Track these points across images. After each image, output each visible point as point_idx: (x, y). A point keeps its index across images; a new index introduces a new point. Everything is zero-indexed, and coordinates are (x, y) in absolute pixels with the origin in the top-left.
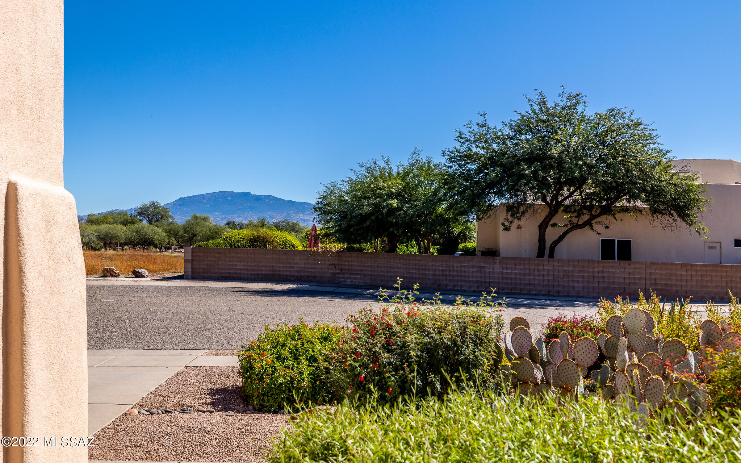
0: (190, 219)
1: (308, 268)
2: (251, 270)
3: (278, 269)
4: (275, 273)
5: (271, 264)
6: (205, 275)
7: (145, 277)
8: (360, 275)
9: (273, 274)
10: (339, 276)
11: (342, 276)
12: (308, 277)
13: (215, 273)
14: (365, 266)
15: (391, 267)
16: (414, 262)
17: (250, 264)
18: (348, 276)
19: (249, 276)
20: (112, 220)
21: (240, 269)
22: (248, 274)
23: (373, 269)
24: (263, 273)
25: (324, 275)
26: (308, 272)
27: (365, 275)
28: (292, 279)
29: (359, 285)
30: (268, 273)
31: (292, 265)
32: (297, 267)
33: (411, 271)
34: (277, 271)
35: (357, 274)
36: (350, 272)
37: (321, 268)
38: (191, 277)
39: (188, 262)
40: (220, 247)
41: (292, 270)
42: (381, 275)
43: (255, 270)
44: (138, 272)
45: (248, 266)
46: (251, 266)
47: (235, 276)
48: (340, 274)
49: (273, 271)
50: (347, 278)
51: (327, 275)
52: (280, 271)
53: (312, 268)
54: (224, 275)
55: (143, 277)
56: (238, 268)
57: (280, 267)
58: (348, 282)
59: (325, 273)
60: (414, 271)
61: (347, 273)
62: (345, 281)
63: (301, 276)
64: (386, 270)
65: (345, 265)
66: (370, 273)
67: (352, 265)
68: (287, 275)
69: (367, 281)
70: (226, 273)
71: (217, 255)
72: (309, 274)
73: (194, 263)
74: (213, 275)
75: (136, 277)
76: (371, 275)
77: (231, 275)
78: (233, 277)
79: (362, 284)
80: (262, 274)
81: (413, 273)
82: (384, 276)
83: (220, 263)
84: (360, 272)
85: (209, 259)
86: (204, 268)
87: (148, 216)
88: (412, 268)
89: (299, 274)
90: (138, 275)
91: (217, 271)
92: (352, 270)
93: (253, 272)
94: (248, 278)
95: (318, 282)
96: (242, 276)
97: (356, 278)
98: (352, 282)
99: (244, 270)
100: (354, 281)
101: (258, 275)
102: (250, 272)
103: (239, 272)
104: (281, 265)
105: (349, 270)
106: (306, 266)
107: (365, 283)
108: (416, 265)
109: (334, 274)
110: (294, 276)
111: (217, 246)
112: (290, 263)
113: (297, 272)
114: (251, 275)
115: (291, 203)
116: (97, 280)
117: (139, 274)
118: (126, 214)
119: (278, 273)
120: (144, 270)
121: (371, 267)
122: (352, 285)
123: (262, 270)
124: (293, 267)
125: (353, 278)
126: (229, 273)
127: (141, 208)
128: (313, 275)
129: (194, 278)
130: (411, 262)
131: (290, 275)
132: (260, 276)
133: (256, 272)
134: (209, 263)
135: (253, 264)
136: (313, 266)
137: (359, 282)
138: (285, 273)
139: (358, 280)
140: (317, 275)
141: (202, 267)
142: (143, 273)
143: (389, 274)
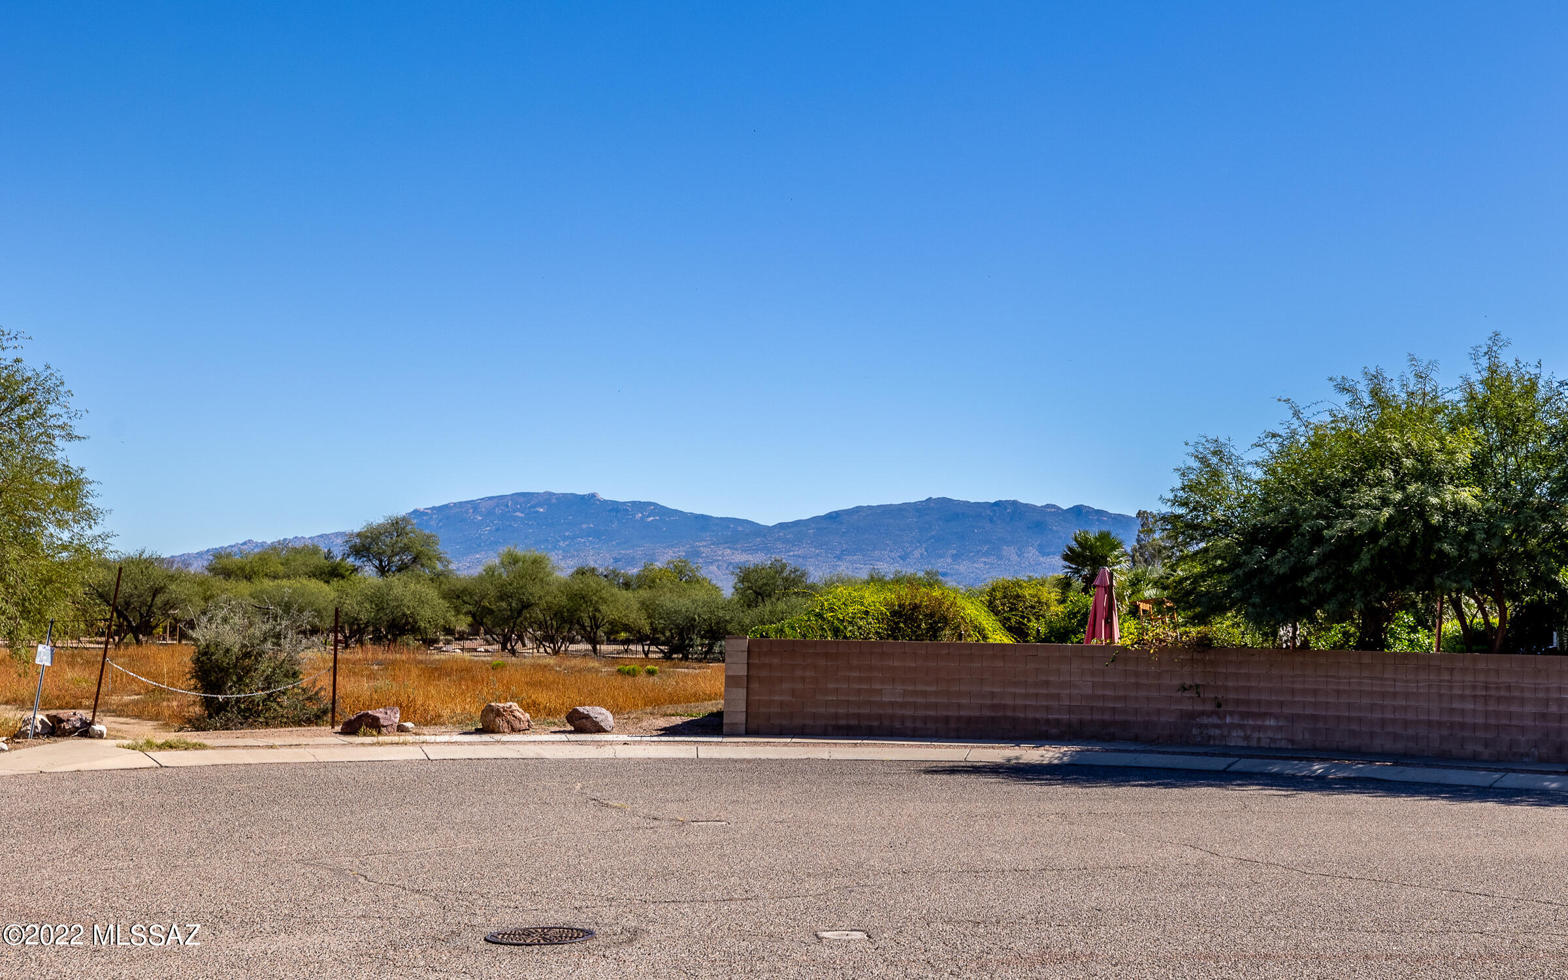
0: (497, 561)
1: (1104, 697)
2: (927, 706)
3: (1010, 702)
4: (1001, 714)
5: (987, 689)
6: (785, 722)
7: (605, 731)
8: (1277, 717)
9: (993, 719)
10: (1205, 720)
11: (1216, 721)
12: (1104, 724)
13: (815, 716)
14: (1293, 692)
15: (1384, 695)
16: (1469, 678)
17: (920, 688)
18: (1236, 720)
19: (919, 724)
20: (281, 568)
21: (892, 704)
22: (914, 719)
23: (1321, 699)
24: (963, 713)
25: (1155, 719)
26: (1102, 710)
27: (1293, 718)
28: (1054, 731)
29: (1270, 749)
30: (977, 714)
31: (1054, 691)
32: (1070, 697)
33: (1456, 705)
34: (1004, 707)
35: (1264, 715)
36: (1242, 709)
37: (1148, 699)
38: (743, 729)
39: (738, 685)
40: (809, 637)
41: (1054, 703)
42: (1349, 719)
43: (936, 706)
44: (587, 717)
45: (915, 693)
46: (924, 694)
47: (875, 723)
48: (1210, 714)
49: (994, 707)
50: (1233, 726)
51: (1163, 719)
52: (1014, 708)
53: (1116, 698)
54: (842, 722)
55: (600, 730)
56: (886, 699)
57: (1015, 696)
58: (1236, 739)
59: (1159, 712)
60: (1469, 706)
61: (1232, 714)
62: (1223, 737)
63: (1081, 722)
64: (1366, 701)
65: (1226, 688)
66: (1308, 712)
67: (1249, 689)
68: (1036, 721)
69: (1299, 737)
70: (847, 716)
71: (822, 662)
72: (1107, 717)
73: (755, 686)
74: (810, 722)
75: (579, 730)
76: (1315, 718)
77: (864, 723)
78: (871, 727)
79: (1283, 744)
80: (959, 718)
81: (1463, 712)
82: (1360, 720)
83: (831, 686)
84: (1275, 710)
85: (799, 673)
86: (781, 702)
87: (379, 556)
88: (1462, 697)
89: (1075, 717)
90: (581, 724)
91: (822, 710)
92: (1248, 702)
93: (932, 713)
94: (915, 729)
95: (1136, 739)
96: (897, 725)
97: (1260, 728)
98: (1246, 738)
99: (903, 705)
100: (1256, 735)
101: (947, 719)
102: (921, 713)
103: (890, 712)
104: (1017, 690)
105: (1238, 702)
106: (1099, 692)
107: (1292, 741)
108: (1474, 687)
109: (1192, 715)
110: (1058, 722)
111: (804, 636)
112: (1047, 684)
113: (1070, 709)
114: (925, 719)
115: (703, 521)
116: (470, 743)
117: (588, 724)
118: (315, 551)
119: (1009, 714)
120: (604, 711)
121: (1315, 692)
122: (1248, 747)
123: (959, 706)
124: (1058, 697)
125: (1254, 728)
126: (858, 716)
127: (359, 535)
128: (1118, 718)
129: (754, 729)
130: (1457, 677)
131: (1048, 721)
132: (953, 725)
133: (943, 713)
134: (799, 686)
135: (933, 688)
136: (1121, 693)
137: (1272, 740)
138: (1030, 715)
139: (1270, 734)
140: (1132, 718)
141: (776, 698)
142: (600, 718)
143: (1377, 715)
